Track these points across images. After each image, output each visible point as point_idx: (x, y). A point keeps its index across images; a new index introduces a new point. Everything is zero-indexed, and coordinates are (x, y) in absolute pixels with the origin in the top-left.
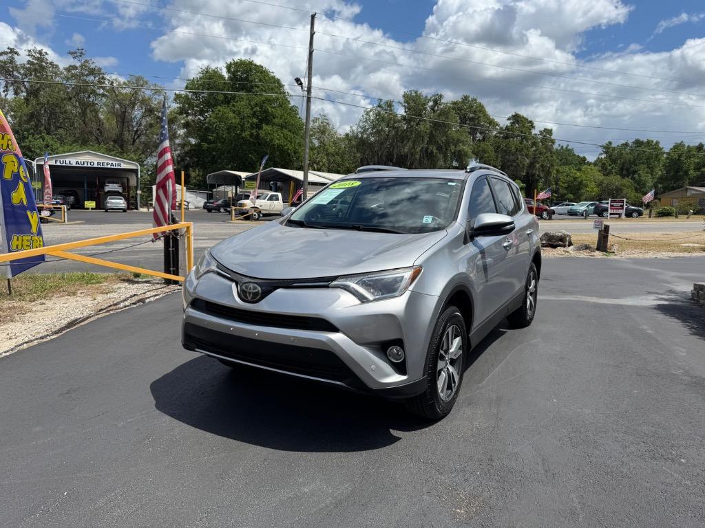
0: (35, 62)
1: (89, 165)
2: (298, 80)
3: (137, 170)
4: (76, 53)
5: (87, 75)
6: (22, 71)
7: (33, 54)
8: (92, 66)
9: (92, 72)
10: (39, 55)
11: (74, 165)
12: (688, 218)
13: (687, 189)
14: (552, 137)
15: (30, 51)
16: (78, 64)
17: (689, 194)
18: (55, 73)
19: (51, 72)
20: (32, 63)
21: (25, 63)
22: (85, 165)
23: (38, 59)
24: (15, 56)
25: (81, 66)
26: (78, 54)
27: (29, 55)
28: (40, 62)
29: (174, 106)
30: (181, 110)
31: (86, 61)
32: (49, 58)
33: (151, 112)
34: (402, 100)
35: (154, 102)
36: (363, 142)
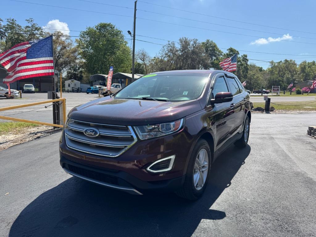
0: (10, 24)
2: (129, 32)
3: (58, 74)
5: (34, 31)
6: (4, 29)
7: (9, 21)
8: (37, 26)
9: (36, 29)
10: (12, 21)
12: (308, 95)
13: (307, 82)
14: (247, 58)
15: (8, 19)
16: (30, 25)
17: (308, 84)
18: (20, 29)
19: (18, 29)
20: (8, 25)
21: (6, 25)
23: (11, 23)
24: (1, 22)
25: (32, 26)
26: (30, 21)
27: (8, 21)
28: (13, 24)
29: (75, 45)
30: (78, 46)
31: (34, 24)
32: (17, 23)
33: (65, 47)
34: (179, 42)
35: (66, 43)
36: (162, 61)
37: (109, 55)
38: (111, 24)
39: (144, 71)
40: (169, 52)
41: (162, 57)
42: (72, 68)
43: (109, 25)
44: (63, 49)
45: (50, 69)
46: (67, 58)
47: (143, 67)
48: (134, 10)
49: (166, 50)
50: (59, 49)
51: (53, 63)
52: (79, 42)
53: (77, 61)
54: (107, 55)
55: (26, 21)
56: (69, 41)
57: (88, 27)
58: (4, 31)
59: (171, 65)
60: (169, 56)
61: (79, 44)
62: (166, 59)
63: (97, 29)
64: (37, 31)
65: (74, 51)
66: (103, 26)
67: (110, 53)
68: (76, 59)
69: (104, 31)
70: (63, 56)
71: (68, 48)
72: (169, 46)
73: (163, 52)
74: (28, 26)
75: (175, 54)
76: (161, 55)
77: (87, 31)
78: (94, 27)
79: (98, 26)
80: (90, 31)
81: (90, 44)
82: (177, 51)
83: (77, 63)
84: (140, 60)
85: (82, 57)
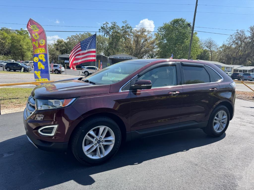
1: (123, 58)
2: (189, 25)
4: (124, 22)
5: (127, 29)
6: (109, 29)
8: (129, 26)
9: (128, 28)
10: (114, 24)
11: (119, 58)
15: (112, 23)
16: (124, 25)
18: (118, 29)
20: (111, 26)
22: (122, 58)
24: (108, 24)
25: (126, 26)
26: (125, 22)
28: (114, 26)
29: (154, 37)
30: (156, 39)
31: (127, 24)
32: (117, 24)
33: (146, 40)
34: (249, 30)
35: (148, 37)
36: (229, 48)
37: (179, 45)
38: (183, 18)
39: (208, 57)
40: (237, 39)
41: (229, 44)
42: (150, 55)
43: (181, 20)
44: (145, 41)
45: (93, 57)
46: (147, 48)
47: (208, 54)
48: (195, 5)
49: (234, 38)
50: (142, 41)
51: (96, 53)
52: (157, 36)
53: (155, 50)
54: (177, 45)
55: (123, 23)
56: (150, 35)
57: (165, 23)
58: (108, 31)
59: (238, 52)
60: (237, 43)
61: (157, 37)
62: (234, 46)
63: (171, 24)
64: (128, 29)
65: (153, 43)
66: (176, 22)
67: (180, 42)
68: (153, 48)
69: (176, 25)
70: (144, 46)
71: (149, 40)
72: (238, 34)
73: (231, 40)
74: (123, 26)
75: (244, 42)
76: (228, 43)
77: (163, 26)
78: (169, 23)
79: (172, 22)
80: (166, 26)
81: (165, 36)
82: (246, 38)
83: (155, 52)
84: (206, 48)
85: (158, 47)
